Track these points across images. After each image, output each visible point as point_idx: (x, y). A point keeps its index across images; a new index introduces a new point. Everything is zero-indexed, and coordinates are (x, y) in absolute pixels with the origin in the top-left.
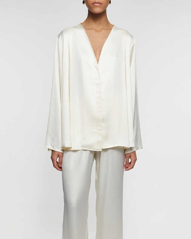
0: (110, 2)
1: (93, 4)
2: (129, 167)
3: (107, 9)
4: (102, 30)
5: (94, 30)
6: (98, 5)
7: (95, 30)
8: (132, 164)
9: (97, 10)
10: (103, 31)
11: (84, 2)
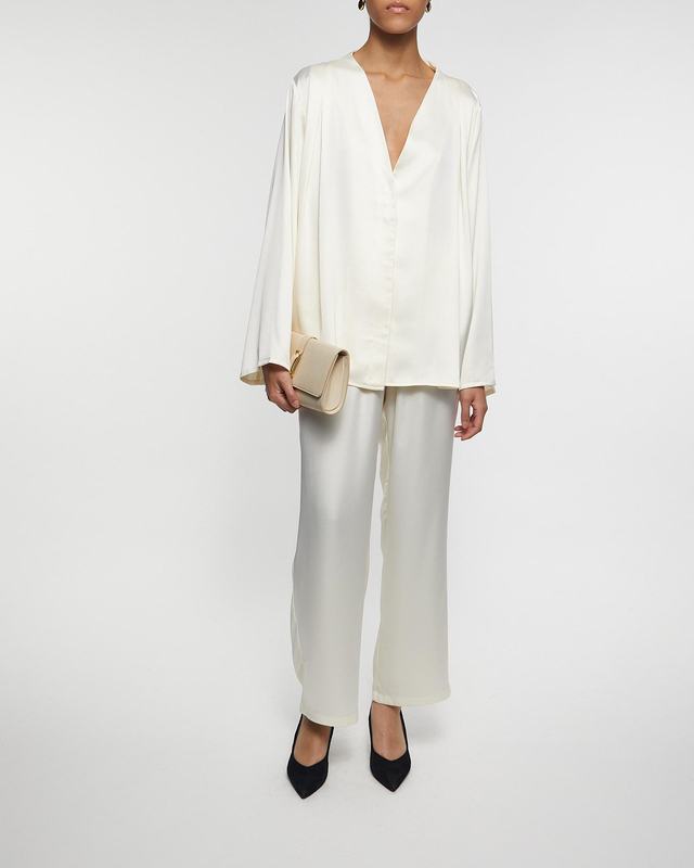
0: (428, 6)
1: (388, 8)
2: (472, 431)
3: (420, 25)
4: (403, 76)
5: (383, 77)
6: (400, 10)
7: (386, 77)
8: (477, 422)
9: (397, 24)
10: (405, 81)
11: (361, 5)
